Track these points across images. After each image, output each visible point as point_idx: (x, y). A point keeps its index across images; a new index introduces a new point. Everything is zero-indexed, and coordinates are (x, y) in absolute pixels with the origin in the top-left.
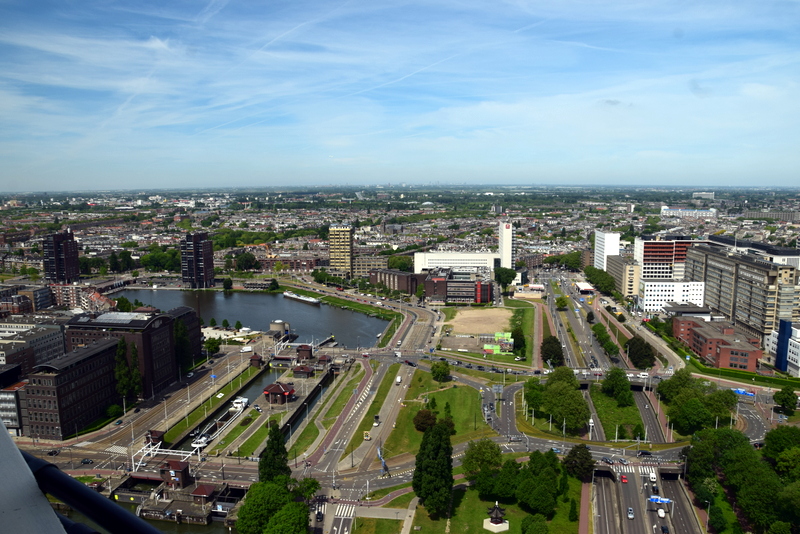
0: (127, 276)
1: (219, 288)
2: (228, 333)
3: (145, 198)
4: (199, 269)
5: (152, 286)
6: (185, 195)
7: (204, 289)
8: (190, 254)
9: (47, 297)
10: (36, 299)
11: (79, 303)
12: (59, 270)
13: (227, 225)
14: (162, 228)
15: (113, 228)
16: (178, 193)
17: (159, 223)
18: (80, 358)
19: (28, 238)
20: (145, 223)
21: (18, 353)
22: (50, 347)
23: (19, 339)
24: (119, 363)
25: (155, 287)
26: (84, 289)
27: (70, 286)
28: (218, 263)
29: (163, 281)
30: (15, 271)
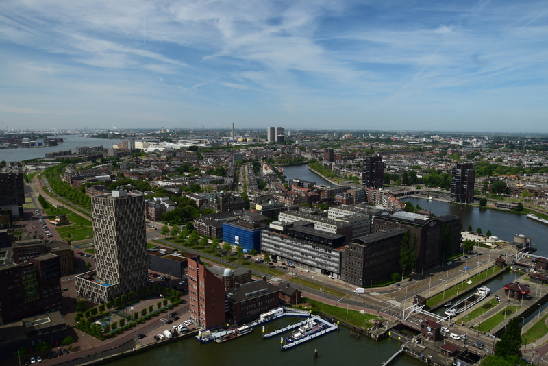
0: (413, 188)
1: (477, 204)
2: (480, 238)
3: (428, 137)
4: (463, 189)
5: (428, 197)
6: (456, 136)
7: (465, 204)
8: (458, 178)
9: (362, 195)
10: (356, 196)
11: (381, 202)
12: (371, 179)
13: (485, 159)
14: (439, 158)
15: (406, 156)
16: (451, 135)
17: (437, 154)
18: (380, 239)
19: (354, 158)
20: (427, 154)
21: (344, 228)
22: (361, 227)
23: (345, 220)
24: (404, 246)
25: (431, 198)
26: (385, 194)
27: (377, 191)
28: (477, 187)
29: (436, 195)
30: (346, 177)
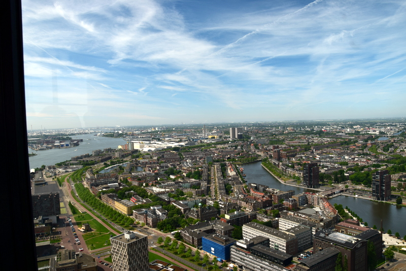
0: (341, 186)
1: (393, 202)
2: (399, 241)
3: (351, 126)
4: (382, 190)
5: (355, 195)
6: (372, 124)
7: (384, 201)
8: (378, 182)
9: (304, 200)
10: (299, 201)
11: (318, 204)
12: (310, 180)
13: (398, 151)
14: (361, 151)
15: (335, 150)
16: (369, 123)
17: (359, 147)
19: (296, 155)
20: (352, 147)
21: (291, 241)
22: (304, 237)
23: (292, 232)
24: (338, 265)
25: (356, 196)
26: (321, 198)
27: (315, 196)
28: (393, 184)
29: (362, 192)
30: (290, 177)
